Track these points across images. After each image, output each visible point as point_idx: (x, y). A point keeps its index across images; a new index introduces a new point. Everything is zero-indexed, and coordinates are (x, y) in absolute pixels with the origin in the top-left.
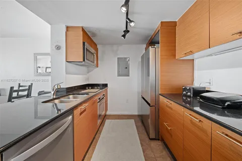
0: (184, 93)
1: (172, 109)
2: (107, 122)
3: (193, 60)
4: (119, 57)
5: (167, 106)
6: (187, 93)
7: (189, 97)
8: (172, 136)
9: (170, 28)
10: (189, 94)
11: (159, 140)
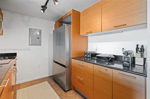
0: (86, 55)
1: (83, 66)
2: (18, 92)
3: (87, 37)
4: (30, 28)
5: (79, 65)
6: (87, 56)
7: (89, 58)
8: (83, 84)
9: (77, 15)
10: (89, 56)
11: (71, 90)
